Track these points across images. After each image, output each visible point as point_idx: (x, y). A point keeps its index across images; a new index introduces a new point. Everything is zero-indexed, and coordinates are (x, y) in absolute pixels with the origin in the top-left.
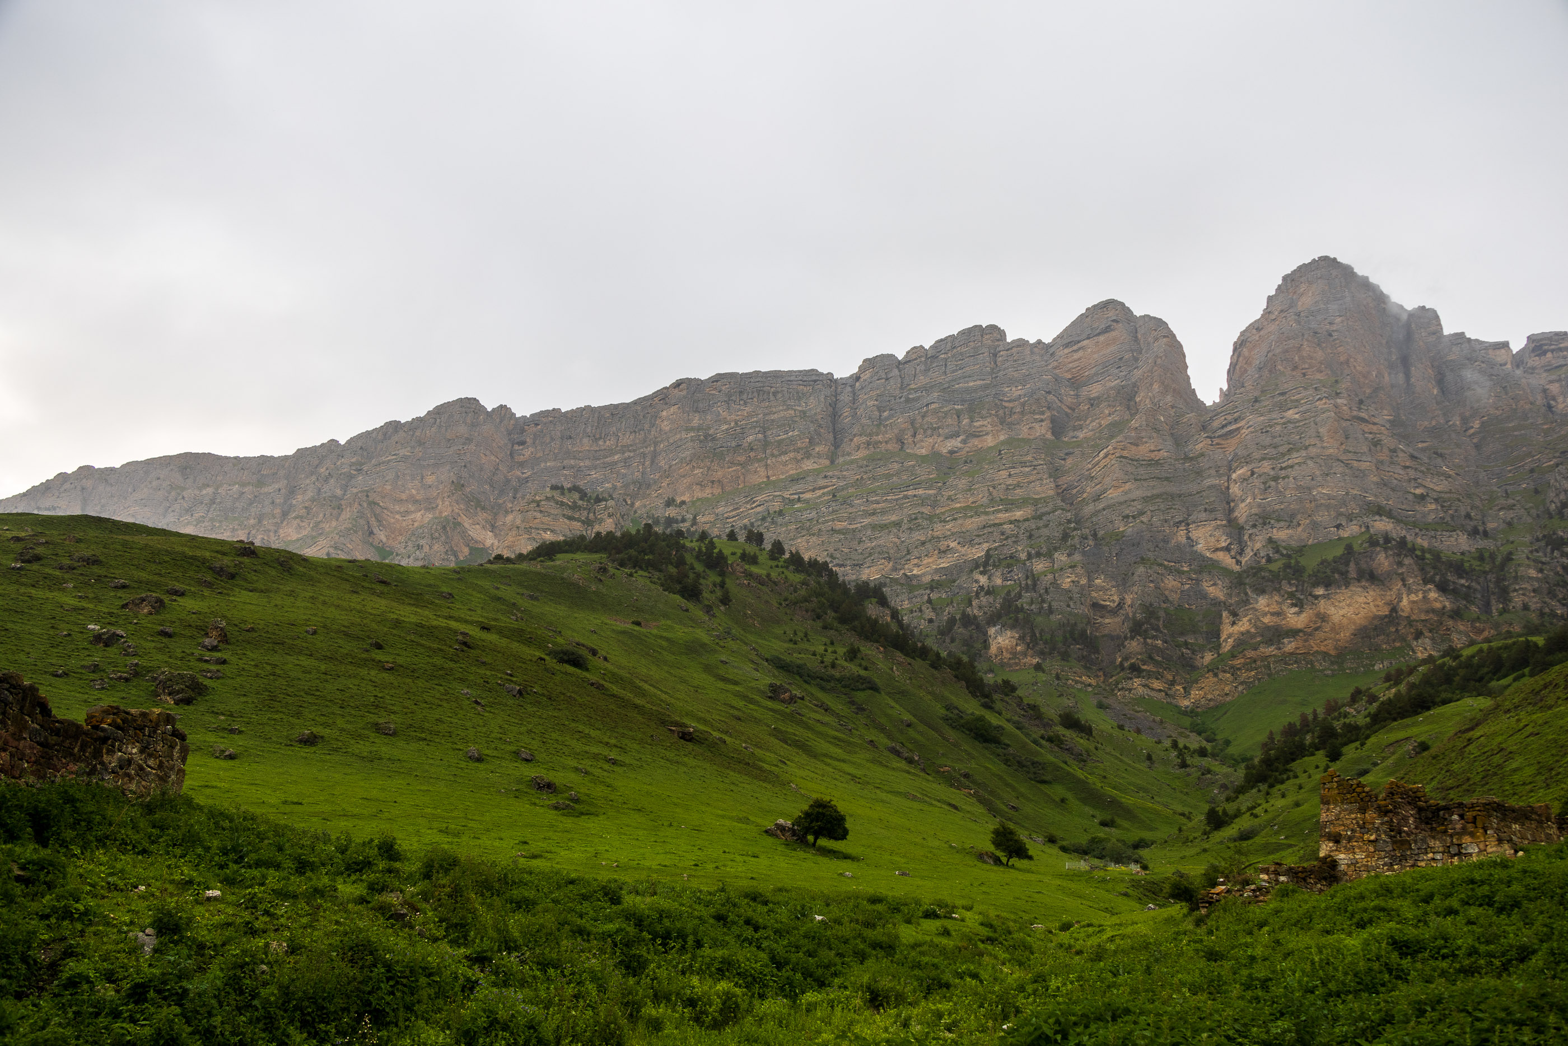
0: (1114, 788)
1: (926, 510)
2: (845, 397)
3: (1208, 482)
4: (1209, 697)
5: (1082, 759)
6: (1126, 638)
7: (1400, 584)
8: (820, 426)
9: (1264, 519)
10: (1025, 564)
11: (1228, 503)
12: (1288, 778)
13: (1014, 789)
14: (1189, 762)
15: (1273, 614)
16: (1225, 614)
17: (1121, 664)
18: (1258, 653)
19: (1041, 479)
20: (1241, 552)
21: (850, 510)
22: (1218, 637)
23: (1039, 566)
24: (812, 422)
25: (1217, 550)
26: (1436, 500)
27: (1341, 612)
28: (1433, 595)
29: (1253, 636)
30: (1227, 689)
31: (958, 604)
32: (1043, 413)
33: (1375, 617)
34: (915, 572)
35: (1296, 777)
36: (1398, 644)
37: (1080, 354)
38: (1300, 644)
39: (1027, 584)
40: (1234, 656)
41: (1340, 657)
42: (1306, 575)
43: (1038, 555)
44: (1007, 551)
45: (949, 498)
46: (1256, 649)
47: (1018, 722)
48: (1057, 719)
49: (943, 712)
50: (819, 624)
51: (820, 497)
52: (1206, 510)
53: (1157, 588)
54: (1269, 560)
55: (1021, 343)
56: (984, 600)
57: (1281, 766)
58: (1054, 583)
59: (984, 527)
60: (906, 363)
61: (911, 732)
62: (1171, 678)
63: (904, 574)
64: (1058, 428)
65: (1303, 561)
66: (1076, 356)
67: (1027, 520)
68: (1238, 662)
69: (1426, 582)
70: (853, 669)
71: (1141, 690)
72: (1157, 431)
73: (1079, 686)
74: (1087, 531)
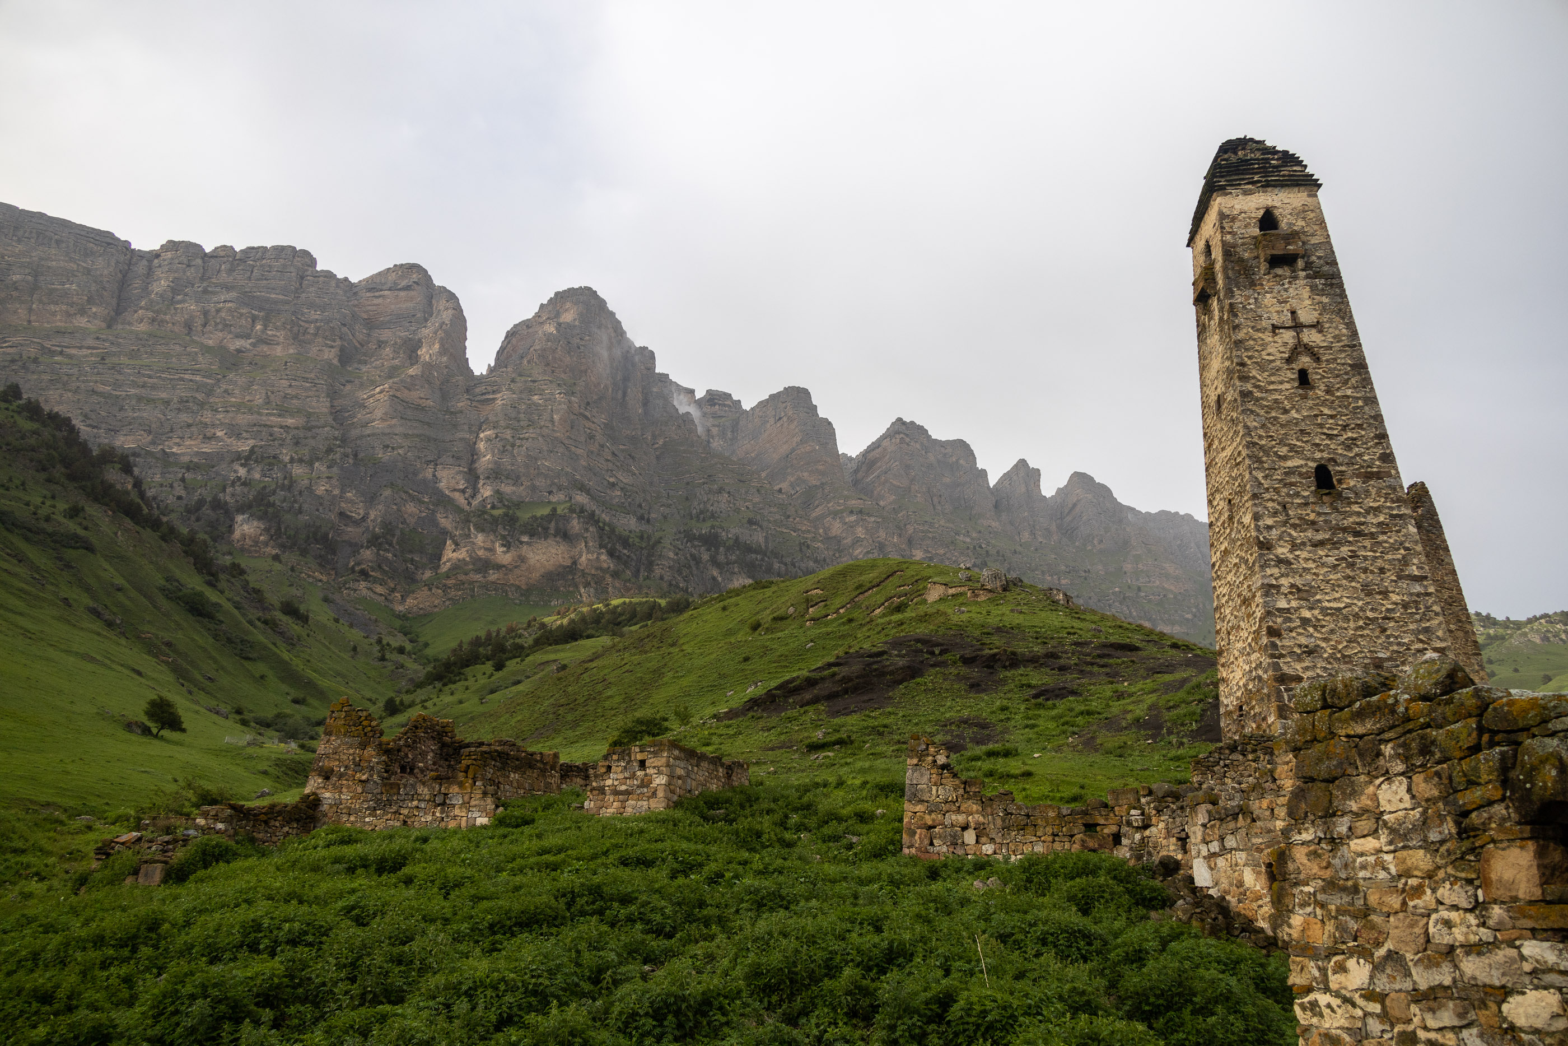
0: (315, 671)
1: (200, 396)
2: (141, 268)
3: (460, 435)
4: (421, 606)
5: (292, 642)
6: (362, 547)
7: (583, 544)
8: (104, 288)
9: (496, 474)
10: (285, 466)
11: (473, 455)
12: (460, 680)
13: (215, 661)
14: (387, 657)
15: (486, 549)
16: (448, 542)
17: (353, 568)
18: (468, 577)
19: (318, 397)
20: (473, 496)
21: (119, 377)
22: (440, 559)
23: (297, 470)
24: (95, 282)
25: (455, 490)
26: (622, 489)
27: (537, 558)
28: (603, 557)
29: (466, 563)
30: (436, 602)
31: (211, 488)
32: (334, 341)
33: (561, 566)
34: (174, 450)
35: (466, 680)
36: (571, 589)
37: (380, 301)
38: (501, 576)
39: (283, 484)
40: (448, 577)
41: (526, 592)
42: (518, 524)
43: (301, 461)
44: (272, 452)
45: (226, 391)
46: (466, 574)
47: (238, 602)
48: (278, 605)
49: (163, 582)
50: (43, 476)
51: (86, 356)
52: (453, 456)
53: (399, 510)
54: (493, 507)
55: (329, 275)
56: (238, 489)
57: (456, 670)
58: (309, 488)
59: (255, 425)
60: (212, 257)
61: (120, 596)
62: (392, 586)
63: (163, 450)
64: (345, 357)
65: (519, 514)
66: (376, 301)
67: (297, 428)
68: (450, 582)
69: (601, 546)
70: (72, 526)
71: (365, 592)
72: (429, 383)
73: (311, 580)
74: (350, 450)
